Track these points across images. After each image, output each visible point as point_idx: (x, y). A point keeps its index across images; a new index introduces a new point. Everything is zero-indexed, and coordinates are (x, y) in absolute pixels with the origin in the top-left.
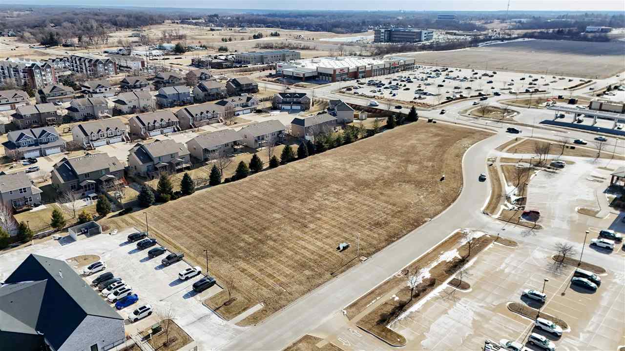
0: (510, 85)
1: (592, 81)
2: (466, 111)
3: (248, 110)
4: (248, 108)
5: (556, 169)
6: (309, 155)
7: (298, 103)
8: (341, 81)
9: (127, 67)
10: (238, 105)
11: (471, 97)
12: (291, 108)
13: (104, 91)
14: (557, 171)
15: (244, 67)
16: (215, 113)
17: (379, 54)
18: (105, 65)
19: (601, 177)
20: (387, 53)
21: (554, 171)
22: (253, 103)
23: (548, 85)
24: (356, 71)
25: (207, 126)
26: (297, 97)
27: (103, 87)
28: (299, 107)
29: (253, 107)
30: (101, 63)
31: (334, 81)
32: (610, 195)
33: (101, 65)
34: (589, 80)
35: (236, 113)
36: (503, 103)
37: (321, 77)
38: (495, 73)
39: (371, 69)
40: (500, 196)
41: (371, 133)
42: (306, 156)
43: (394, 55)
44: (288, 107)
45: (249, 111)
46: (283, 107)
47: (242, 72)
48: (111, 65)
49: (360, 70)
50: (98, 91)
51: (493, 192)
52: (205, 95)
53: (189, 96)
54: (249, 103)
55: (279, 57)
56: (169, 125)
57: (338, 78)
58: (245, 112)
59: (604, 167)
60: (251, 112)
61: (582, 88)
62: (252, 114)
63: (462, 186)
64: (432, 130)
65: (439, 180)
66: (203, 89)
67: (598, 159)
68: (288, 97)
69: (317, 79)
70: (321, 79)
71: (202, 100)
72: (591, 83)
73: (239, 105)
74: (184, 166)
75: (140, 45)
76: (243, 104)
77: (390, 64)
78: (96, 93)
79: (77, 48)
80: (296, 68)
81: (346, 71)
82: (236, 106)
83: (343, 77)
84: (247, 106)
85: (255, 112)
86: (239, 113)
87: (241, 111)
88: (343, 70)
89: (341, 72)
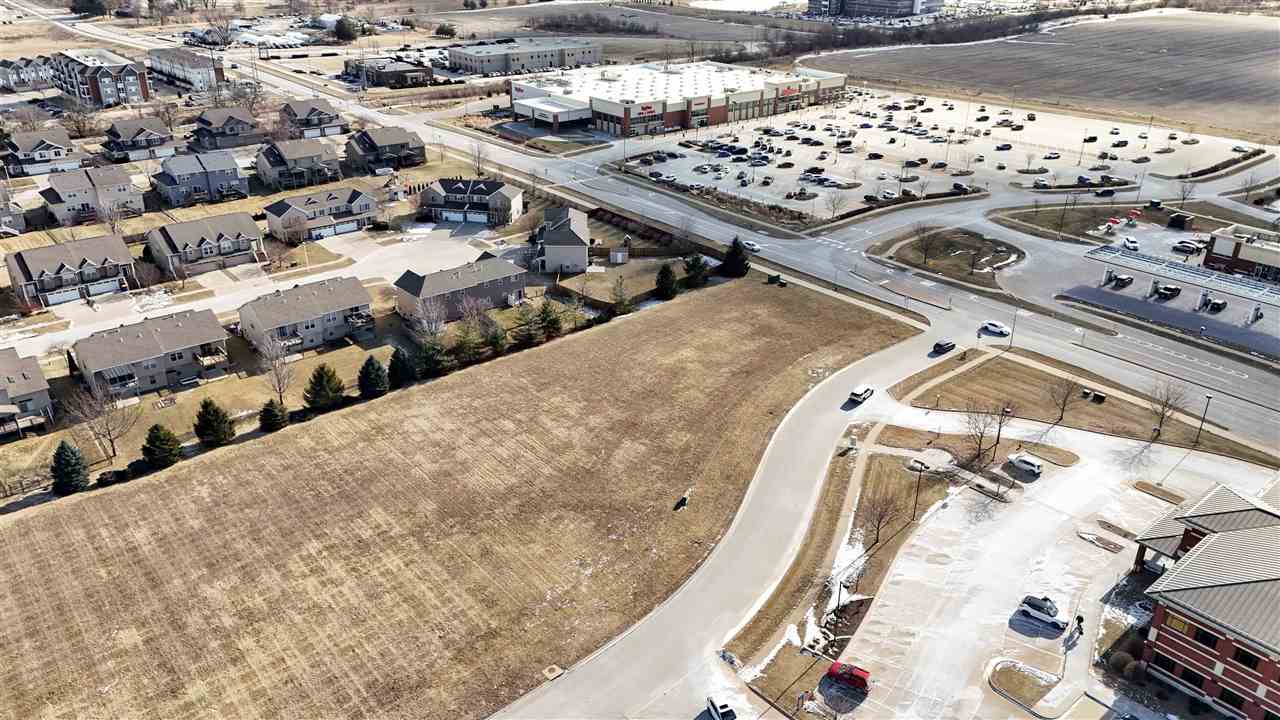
0: (1050, 158)
1: (1264, 152)
2: (888, 245)
3: (351, 224)
4: (351, 218)
5: (1012, 486)
6: (393, 388)
7: (482, 207)
8: (646, 133)
9: (185, 81)
10: (322, 212)
11: (929, 197)
12: (464, 218)
13: (53, 157)
14: (1012, 494)
15: (456, 83)
16: (240, 239)
17: (787, 53)
18: (117, 79)
19: (1125, 526)
20: (809, 49)
21: (1003, 489)
22: (367, 206)
23: (1146, 160)
24: (685, 108)
25: (219, 271)
26: (480, 192)
27: (49, 147)
28: (482, 218)
29: (365, 216)
30: (107, 74)
31: (626, 134)
32: (1118, 613)
33: (107, 80)
34: (1257, 147)
35: (314, 233)
36: (997, 221)
37: (599, 122)
38: (1032, 118)
39: (724, 104)
40: (807, 581)
41: (607, 312)
42: (381, 394)
43: (823, 54)
44: (457, 216)
45: (354, 226)
46: (445, 214)
47: (433, 98)
48: (131, 79)
50: (38, 158)
51: (797, 563)
52: (281, 175)
53: (236, 178)
54: (355, 206)
55: (549, 59)
56: (104, 274)
57: (639, 128)
58: (339, 228)
59: (1153, 482)
60: (360, 229)
61: (1227, 174)
62: (360, 233)
63: (724, 534)
64: (759, 312)
65: (671, 504)
66: (276, 158)
67: (1155, 446)
68: (459, 191)
69: (590, 126)
70: (599, 126)
71: (273, 187)
72: (1262, 156)
73: (326, 213)
74: (23, 423)
75: (279, 16)
76: (337, 208)
77: (777, 89)
78: (33, 161)
79: (142, 21)
80: (549, 96)
81: (659, 111)
82: (317, 214)
83: (652, 125)
84: (349, 213)
85: (369, 230)
86: (323, 232)
87: (330, 226)
88: (649, 108)
89: (646, 114)
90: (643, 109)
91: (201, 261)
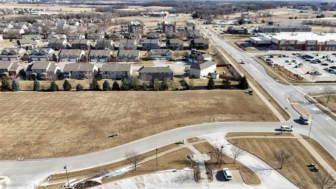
3: (165, 58)
8: (286, 50)
12: (193, 61)
16: (133, 56)
22: (171, 55)
24: (305, 44)
25: (126, 62)
29: (169, 57)
31: (278, 49)
35: (154, 58)
46: (189, 60)
49: (308, 44)
53: (157, 46)
54: (168, 54)
55: (289, 30)
58: (161, 59)
62: (166, 61)
73: (160, 54)
76: (163, 54)
80: (263, 37)
81: (293, 43)
82: (157, 54)
83: (289, 47)
84: (166, 55)
85: (169, 60)
86: (157, 59)
87: (159, 57)
88: (289, 42)
89: (287, 43)
90: (286, 42)
91: (123, 59)
